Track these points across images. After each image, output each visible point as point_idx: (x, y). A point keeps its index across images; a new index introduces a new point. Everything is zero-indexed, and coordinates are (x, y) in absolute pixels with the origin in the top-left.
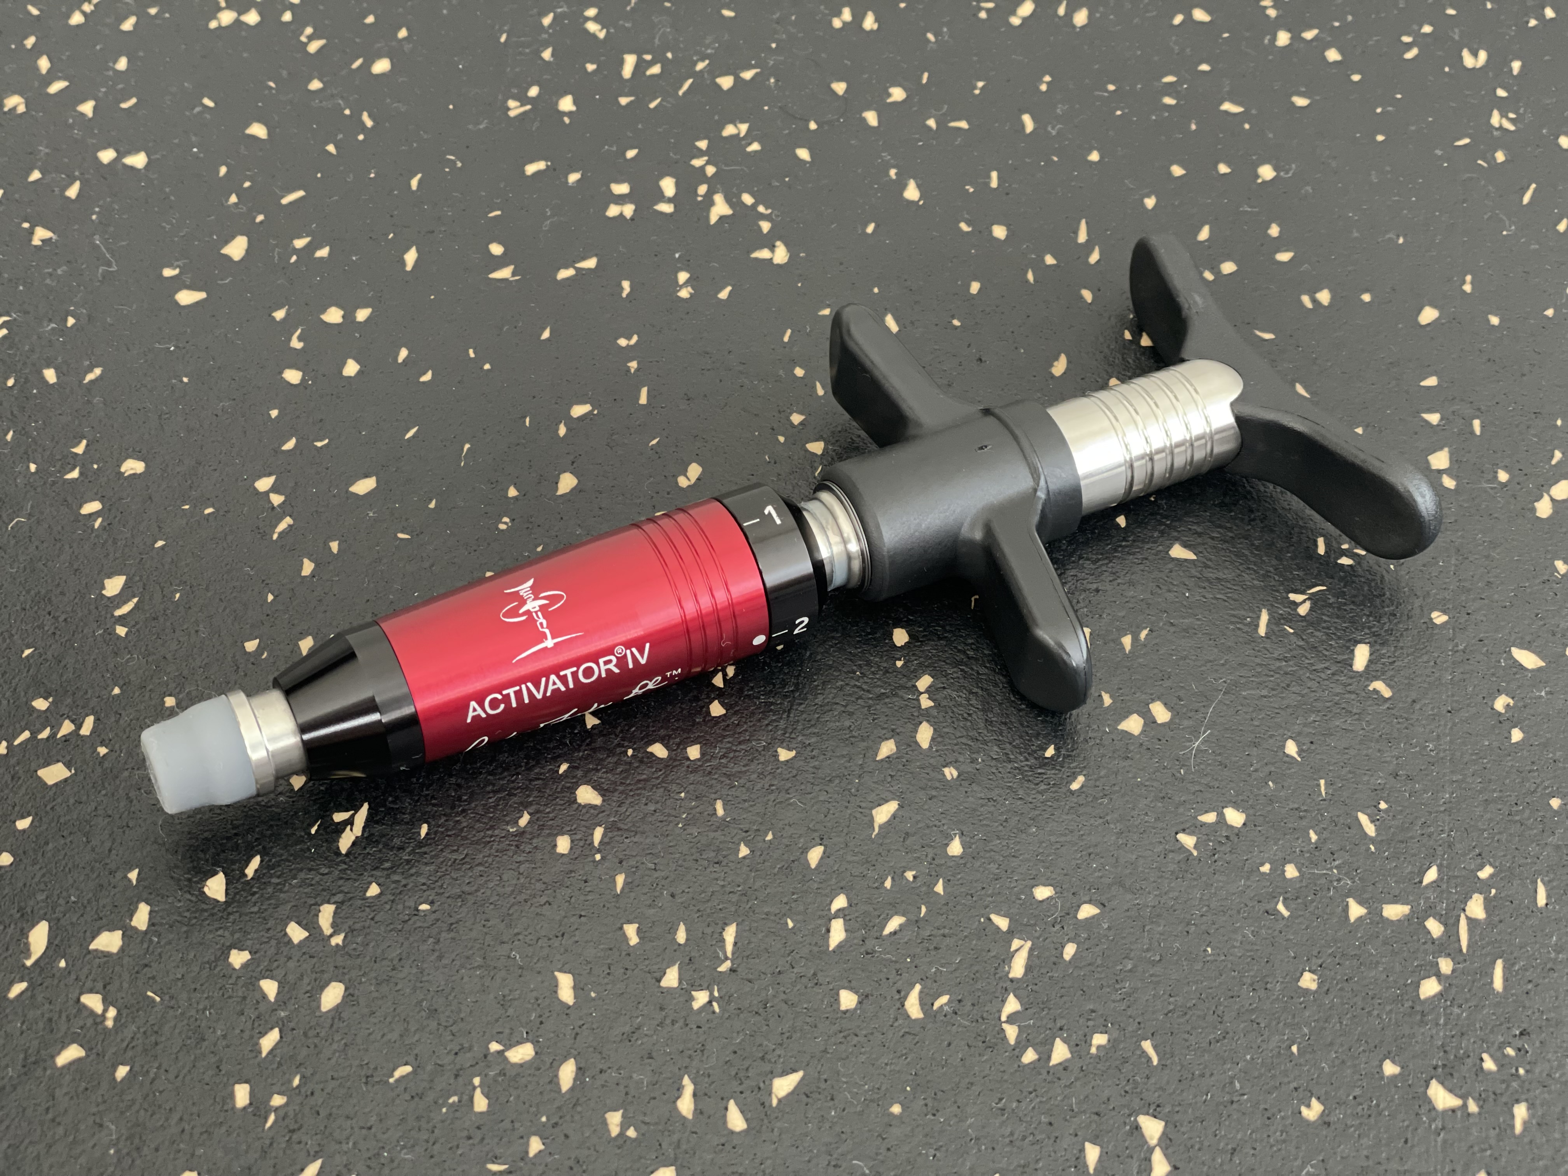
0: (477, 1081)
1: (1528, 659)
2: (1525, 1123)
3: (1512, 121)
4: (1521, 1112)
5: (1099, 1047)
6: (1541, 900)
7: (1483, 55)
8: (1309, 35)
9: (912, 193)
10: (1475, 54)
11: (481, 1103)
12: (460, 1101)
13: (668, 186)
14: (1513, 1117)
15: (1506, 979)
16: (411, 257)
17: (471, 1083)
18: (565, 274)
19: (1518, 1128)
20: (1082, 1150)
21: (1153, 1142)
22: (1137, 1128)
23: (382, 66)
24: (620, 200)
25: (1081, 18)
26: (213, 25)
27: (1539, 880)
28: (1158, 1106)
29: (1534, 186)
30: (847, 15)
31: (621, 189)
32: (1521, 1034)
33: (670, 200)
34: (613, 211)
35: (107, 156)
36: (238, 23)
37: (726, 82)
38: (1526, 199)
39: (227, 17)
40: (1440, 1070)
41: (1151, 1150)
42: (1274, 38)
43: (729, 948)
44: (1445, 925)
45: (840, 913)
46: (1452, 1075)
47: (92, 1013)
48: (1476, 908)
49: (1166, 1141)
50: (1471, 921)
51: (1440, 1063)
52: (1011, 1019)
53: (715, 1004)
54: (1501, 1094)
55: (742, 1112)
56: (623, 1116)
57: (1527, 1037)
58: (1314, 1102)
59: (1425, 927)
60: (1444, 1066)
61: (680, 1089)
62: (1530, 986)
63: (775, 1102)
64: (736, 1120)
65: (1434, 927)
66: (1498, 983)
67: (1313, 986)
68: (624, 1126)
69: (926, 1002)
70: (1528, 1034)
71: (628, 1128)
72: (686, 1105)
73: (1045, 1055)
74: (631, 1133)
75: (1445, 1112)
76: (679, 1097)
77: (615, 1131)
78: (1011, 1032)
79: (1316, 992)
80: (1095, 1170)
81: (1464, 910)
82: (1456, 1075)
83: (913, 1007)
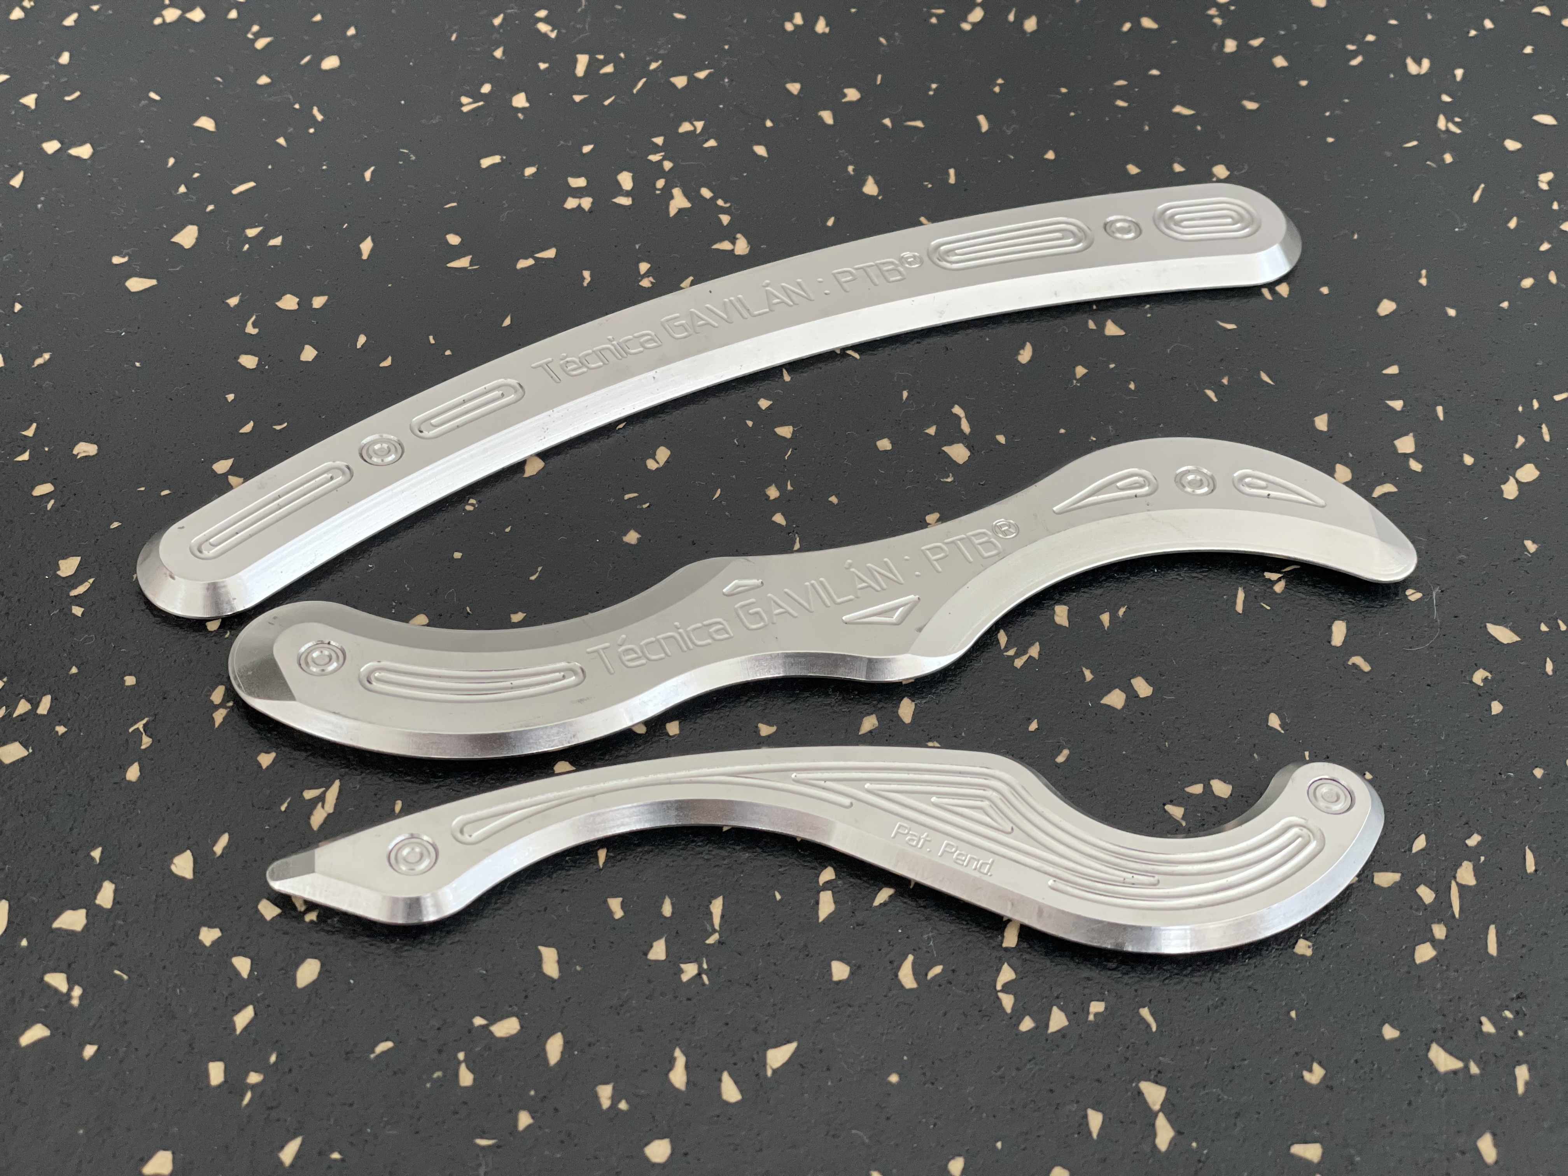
0: (461, 1056)
1: (1503, 635)
2: (1527, 1084)
3: (1456, 124)
4: (1522, 1073)
5: (1096, 1015)
6: (1530, 867)
7: (1426, 63)
8: (1256, 43)
9: (870, 188)
10: (1418, 62)
11: (466, 1078)
12: (444, 1076)
13: (626, 180)
14: (1515, 1079)
15: (1499, 944)
16: (366, 246)
17: (456, 1057)
18: (524, 264)
19: (1521, 1089)
20: (1085, 1117)
21: (1156, 1107)
22: (1140, 1093)
23: (331, 63)
24: (578, 193)
25: (1030, 25)
26: (158, 21)
27: (1527, 848)
28: (1159, 1072)
29: (1482, 186)
30: (798, 19)
31: (579, 182)
32: (1518, 997)
33: (627, 194)
34: (571, 203)
35: (51, 147)
36: (182, 20)
37: (680, 81)
38: (1476, 197)
39: (171, 15)
40: (1440, 1033)
41: (1156, 1115)
42: (1222, 45)
43: (717, 921)
44: (1436, 892)
45: (828, 885)
46: (1451, 1038)
47: (56, 991)
48: (1466, 875)
49: (1168, 1107)
50: (1461, 887)
51: (1439, 1026)
52: (1007, 988)
53: (705, 977)
54: (1503, 1056)
55: (736, 1083)
56: (614, 1088)
57: (1524, 1000)
58: (1316, 1066)
59: (1416, 893)
60: (1443, 1029)
61: (672, 1061)
62: (1524, 951)
63: (769, 1073)
64: (730, 1091)
65: (1426, 894)
66: (1493, 949)
67: (1309, 952)
68: (615, 1100)
69: (919, 972)
70: (1525, 997)
71: (620, 1101)
72: (678, 1077)
73: (1043, 1022)
74: (623, 1105)
75: (1447, 1073)
76: (671, 1069)
77: (606, 1103)
78: (1008, 1001)
79: (1312, 957)
80: (1098, 1135)
81: (1455, 878)
82: (1455, 1038)
83: (907, 976)
